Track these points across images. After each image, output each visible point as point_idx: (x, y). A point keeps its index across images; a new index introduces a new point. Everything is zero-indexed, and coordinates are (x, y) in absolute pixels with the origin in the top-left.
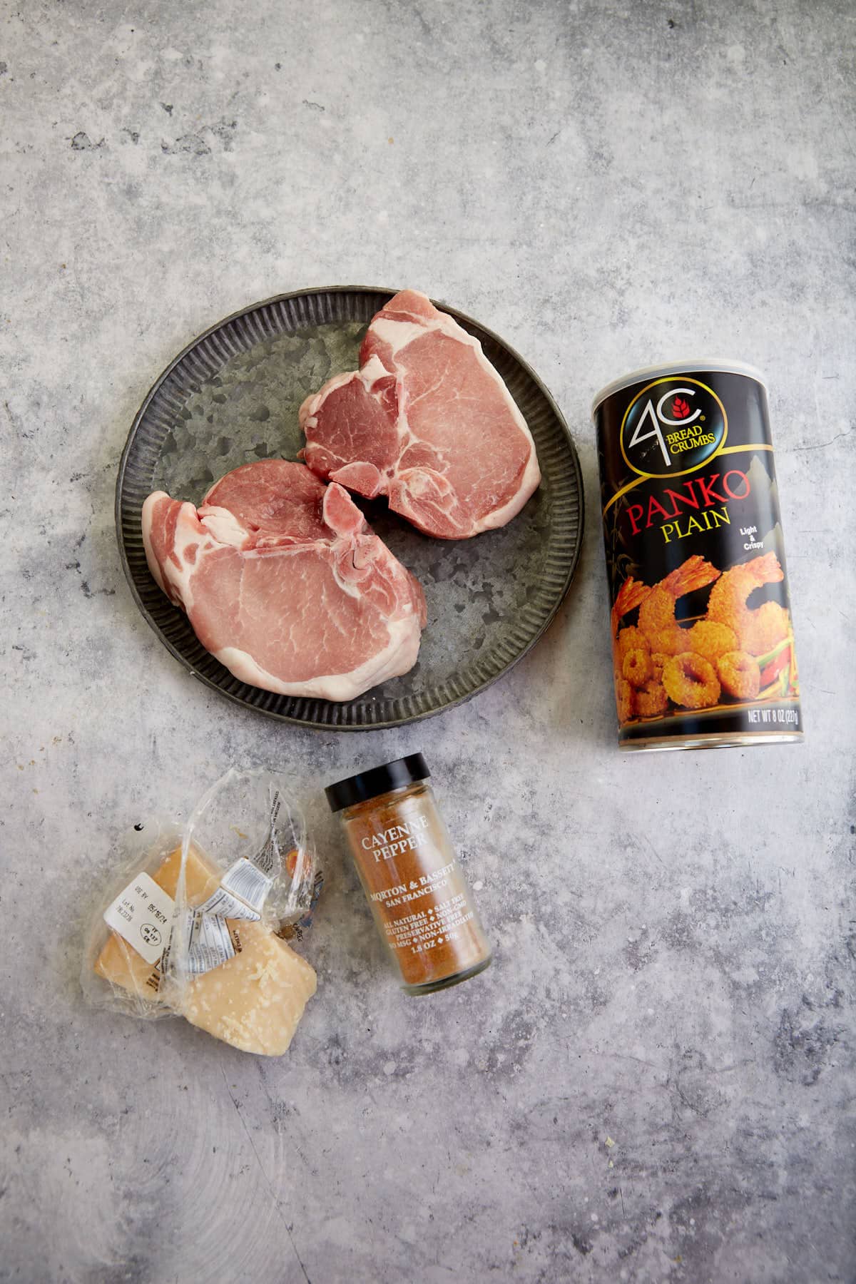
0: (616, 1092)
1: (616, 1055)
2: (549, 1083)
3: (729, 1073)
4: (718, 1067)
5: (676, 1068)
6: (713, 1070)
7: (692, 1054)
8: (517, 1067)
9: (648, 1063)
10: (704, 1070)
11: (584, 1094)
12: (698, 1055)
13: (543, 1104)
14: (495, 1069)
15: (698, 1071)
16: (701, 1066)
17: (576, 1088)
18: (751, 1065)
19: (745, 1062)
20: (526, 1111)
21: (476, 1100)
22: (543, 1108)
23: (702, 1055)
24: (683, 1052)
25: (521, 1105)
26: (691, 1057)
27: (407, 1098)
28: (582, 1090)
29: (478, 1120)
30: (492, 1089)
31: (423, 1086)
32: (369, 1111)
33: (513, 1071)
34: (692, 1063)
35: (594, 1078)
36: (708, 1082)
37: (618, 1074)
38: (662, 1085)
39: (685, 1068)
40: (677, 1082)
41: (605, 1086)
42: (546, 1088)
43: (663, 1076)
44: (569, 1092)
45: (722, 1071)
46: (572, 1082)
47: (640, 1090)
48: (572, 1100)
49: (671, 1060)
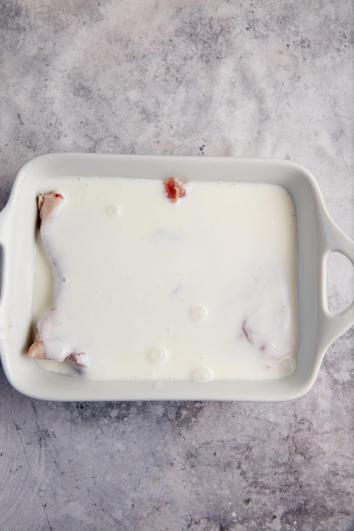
0: (254, 441)
1: (256, 418)
2: (213, 431)
3: (327, 435)
4: (320, 431)
5: (294, 429)
6: (317, 433)
7: (305, 422)
8: (193, 419)
9: (277, 425)
10: (311, 432)
11: (234, 440)
12: (308, 423)
13: (208, 443)
14: (180, 420)
15: (307, 432)
16: (309, 429)
17: (229, 435)
18: (341, 432)
19: (337, 430)
20: (197, 447)
21: (166, 438)
22: (208, 446)
23: (311, 423)
24: (299, 420)
25: (194, 443)
26: (303, 423)
27: (124, 432)
28: (233, 437)
29: (166, 450)
30: (177, 431)
31: (134, 426)
32: (100, 438)
33: (191, 421)
34: (305, 427)
35: (241, 431)
36: (313, 439)
37: (257, 429)
38: (284, 439)
39: (299, 430)
40: (293, 438)
41: (248, 436)
42: (210, 434)
43: (285, 433)
44: (225, 438)
45: (323, 434)
46: (227, 432)
47: (270, 440)
48: (226, 443)
49: (291, 424)
